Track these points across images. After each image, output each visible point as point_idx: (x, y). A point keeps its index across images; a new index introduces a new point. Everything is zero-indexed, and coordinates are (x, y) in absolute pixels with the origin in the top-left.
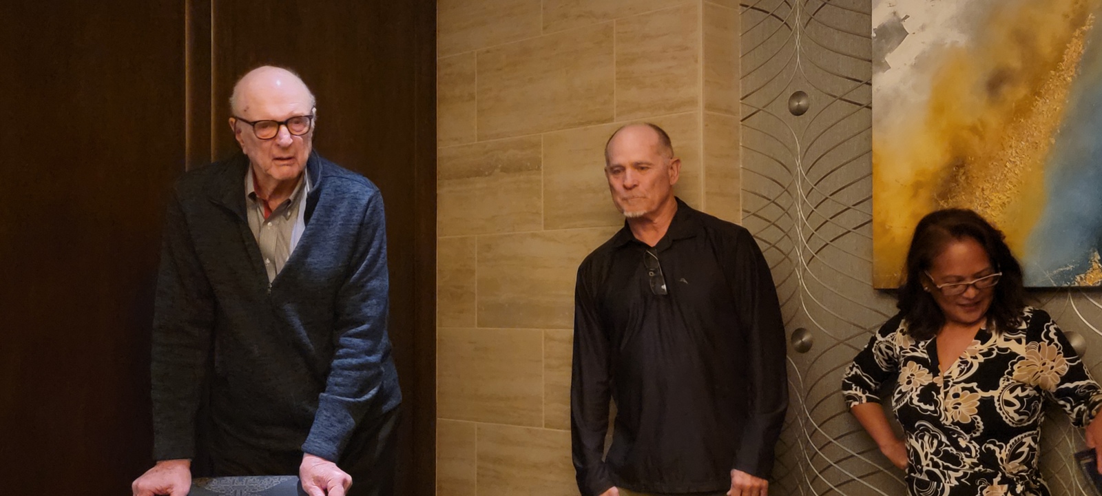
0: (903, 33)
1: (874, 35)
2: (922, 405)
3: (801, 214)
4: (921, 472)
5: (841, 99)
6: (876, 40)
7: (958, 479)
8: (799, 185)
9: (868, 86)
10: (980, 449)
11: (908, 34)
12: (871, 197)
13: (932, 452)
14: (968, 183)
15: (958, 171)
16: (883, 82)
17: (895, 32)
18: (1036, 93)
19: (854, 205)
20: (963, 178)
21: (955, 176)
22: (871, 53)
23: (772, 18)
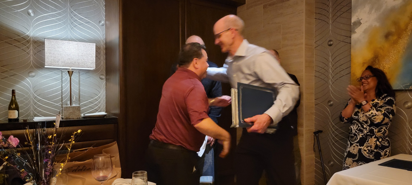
0: (360, 23)
1: (352, 24)
2: (355, 117)
3: (331, 71)
4: (352, 134)
5: (342, 41)
6: (352, 26)
7: (362, 136)
8: (330, 64)
9: (350, 38)
10: (370, 128)
11: (361, 23)
12: (350, 67)
13: (356, 129)
14: (379, 62)
15: (376, 59)
16: (354, 37)
17: (358, 23)
18: (399, 38)
19: (346, 69)
20: (377, 61)
21: (375, 60)
22: (351, 29)
23: (323, 21)
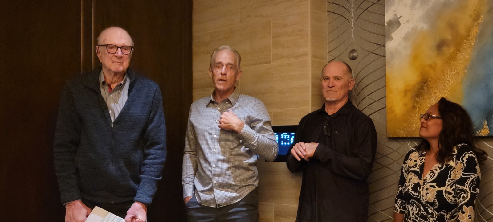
0: (399, 24)
1: (386, 24)
2: (413, 192)
4: (410, 219)
5: (372, 53)
6: (387, 27)
9: (384, 47)
10: (438, 214)
11: (401, 24)
12: (386, 96)
14: (428, 90)
15: (424, 85)
16: (390, 45)
17: (396, 23)
18: (458, 50)
19: (378, 100)
20: (426, 88)
22: (385, 32)
23: (341, 16)
